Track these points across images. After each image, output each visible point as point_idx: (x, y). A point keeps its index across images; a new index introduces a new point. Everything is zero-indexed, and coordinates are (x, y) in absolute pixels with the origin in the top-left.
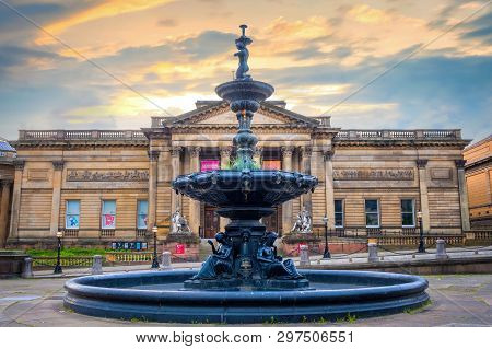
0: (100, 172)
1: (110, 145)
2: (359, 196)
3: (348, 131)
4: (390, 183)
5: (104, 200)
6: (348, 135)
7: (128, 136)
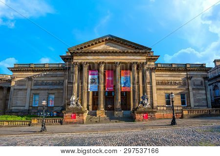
0: (48, 82)
1: (52, 70)
2: (162, 92)
3: (157, 64)
4: (176, 87)
5: (50, 94)
6: (157, 66)
7: (60, 66)
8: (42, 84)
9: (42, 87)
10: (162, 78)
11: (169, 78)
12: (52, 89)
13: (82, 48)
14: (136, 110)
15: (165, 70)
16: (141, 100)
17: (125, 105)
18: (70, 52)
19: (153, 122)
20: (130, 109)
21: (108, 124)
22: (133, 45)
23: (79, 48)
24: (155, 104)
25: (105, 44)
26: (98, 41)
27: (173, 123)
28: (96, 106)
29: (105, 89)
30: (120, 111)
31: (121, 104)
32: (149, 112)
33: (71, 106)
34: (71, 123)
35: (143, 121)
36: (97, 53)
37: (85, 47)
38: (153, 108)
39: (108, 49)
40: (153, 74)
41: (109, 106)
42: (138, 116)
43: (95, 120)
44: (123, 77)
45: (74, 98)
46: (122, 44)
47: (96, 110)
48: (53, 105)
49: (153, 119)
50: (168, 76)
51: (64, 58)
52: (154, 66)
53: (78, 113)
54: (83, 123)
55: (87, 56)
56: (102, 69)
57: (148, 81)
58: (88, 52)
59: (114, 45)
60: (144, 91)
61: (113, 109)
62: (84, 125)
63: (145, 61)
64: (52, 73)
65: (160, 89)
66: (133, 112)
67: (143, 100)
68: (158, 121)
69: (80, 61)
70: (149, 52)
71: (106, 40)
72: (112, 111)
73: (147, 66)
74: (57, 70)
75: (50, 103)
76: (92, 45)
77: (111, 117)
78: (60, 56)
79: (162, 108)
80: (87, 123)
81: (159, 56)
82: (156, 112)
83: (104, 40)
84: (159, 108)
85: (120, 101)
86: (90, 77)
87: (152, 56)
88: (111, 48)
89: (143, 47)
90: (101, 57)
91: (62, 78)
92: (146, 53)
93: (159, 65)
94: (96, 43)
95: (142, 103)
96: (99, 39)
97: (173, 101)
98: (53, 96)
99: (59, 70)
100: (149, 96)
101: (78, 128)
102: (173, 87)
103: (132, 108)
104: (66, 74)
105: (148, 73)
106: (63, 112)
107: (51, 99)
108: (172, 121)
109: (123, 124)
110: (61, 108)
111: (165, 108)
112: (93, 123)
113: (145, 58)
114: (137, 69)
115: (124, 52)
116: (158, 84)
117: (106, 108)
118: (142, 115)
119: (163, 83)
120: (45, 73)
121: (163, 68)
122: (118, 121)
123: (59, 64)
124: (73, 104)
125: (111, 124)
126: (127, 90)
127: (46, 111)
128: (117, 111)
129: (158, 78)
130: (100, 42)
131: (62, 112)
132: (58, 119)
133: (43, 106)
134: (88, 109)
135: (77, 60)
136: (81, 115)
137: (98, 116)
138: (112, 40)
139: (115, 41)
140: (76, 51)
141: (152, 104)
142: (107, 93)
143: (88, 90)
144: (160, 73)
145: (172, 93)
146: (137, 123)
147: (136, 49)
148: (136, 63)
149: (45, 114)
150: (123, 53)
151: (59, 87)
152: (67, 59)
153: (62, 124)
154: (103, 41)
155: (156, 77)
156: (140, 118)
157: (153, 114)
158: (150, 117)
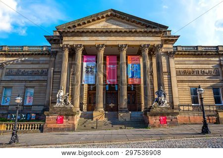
1: (32, 54)
2: (186, 85)
3: (176, 47)
4: (205, 78)
5: (27, 87)
6: (177, 49)
7: (44, 49)
8: (17, 74)
9: (16, 78)
10: (184, 66)
11: (194, 66)
12: (31, 81)
13: (74, 26)
14: (149, 111)
15: (188, 54)
16: (156, 96)
17: (134, 104)
18: (59, 32)
19: (175, 128)
20: (140, 110)
21: (109, 132)
22: (143, 23)
23: (71, 26)
24: (176, 103)
25: (106, 21)
26: (96, 18)
27: (205, 130)
28: (92, 104)
29: (105, 81)
30: (127, 112)
31: (128, 103)
32: (168, 114)
33: (58, 105)
34: (56, 129)
35: (159, 126)
36: (95, 33)
37: (79, 25)
38: (173, 108)
39: (109, 27)
40: (172, 61)
41: (112, 105)
42: (152, 120)
43: (90, 125)
44: (130, 65)
45: (62, 93)
46: (128, 20)
47: (93, 110)
48: (31, 104)
49: (174, 123)
50: (192, 62)
51: (50, 39)
52: (172, 50)
53: (67, 115)
54: (73, 130)
55: (81, 36)
56: (101, 53)
57: (165, 69)
58: (83, 32)
59: (118, 23)
60: (160, 84)
61: (116, 109)
62: (74, 133)
63: (160, 43)
64: (32, 59)
65: (182, 81)
66: (145, 114)
67: (159, 96)
68: (181, 127)
69: (71, 43)
70: (164, 32)
71: (107, 16)
72: (115, 113)
73: (163, 50)
74: (39, 54)
75: (28, 99)
76: (89, 22)
77: (114, 121)
78: (45, 36)
79: (186, 108)
80: (80, 130)
81: (178, 37)
82: (177, 113)
83: (105, 16)
84: (182, 108)
85: (126, 97)
86: (85, 64)
87: (169, 37)
88: (114, 27)
89: (156, 25)
90: (100, 38)
91: (46, 66)
92: (160, 32)
93: (179, 49)
94: (94, 20)
95: (157, 101)
96: (97, 15)
97: (202, 99)
98: (32, 91)
99: (43, 54)
100: (167, 91)
101: (66, 137)
102: (201, 78)
103: (143, 108)
104: (51, 61)
105: (164, 60)
106: (46, 113)
107: (29, 94)
108: (203, 128)
109: (131, 131)
110: (42, 108)
111: (191, 108)
112: (87, 130)
113: (159, 39)
114: (149, 54)
115: (130, 31)
116: (179, 73)
117: (107, 108)
118: (158, 117)
119: (185, 73)
120: (23, 59)
121: (185, 52)
122: (123, 127)
123: (43, 47)
124: (60, 102)
125: (114, 131)
126: (136, 82)
127: (21, 112)
128: (121, 111)
129: (178, 66)
130: (98, 19)
131: (43, 113)
132: (37, 124)
133: (17, 104)
134: (81, 110)
135: (68, 41)
136: (70, 117)
137: (95, 119)
138: (115, 16)
139: (119, 18)
140: (66, 31)
141: (172, 102)
142: (107, 86)
143: (81, 82)
144: (181, 59)
145: (199, 87)
146: (151, 131)
147: (147, 27)
148: (148, 45)
149: (18, 117)
150: (130, 33)
151: (41, 78)
152: (55, 40)
153: (42, 131)
154: (103, 17)
155: (175, 64)
156: (155, 122)
157: (173, 117)
158: (169, 120)
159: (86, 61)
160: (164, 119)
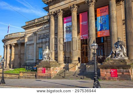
1: (40, 24)
44: (99, 18)
99: (45, 23)
123: (44, 17)
156: (106, 75)
157: (125, 70)
158: (120, 74)
159: (66, 22)
160: (114, 72)
